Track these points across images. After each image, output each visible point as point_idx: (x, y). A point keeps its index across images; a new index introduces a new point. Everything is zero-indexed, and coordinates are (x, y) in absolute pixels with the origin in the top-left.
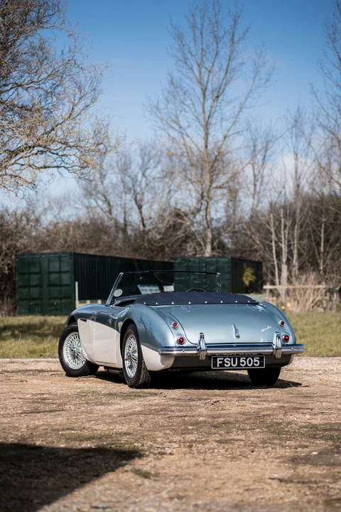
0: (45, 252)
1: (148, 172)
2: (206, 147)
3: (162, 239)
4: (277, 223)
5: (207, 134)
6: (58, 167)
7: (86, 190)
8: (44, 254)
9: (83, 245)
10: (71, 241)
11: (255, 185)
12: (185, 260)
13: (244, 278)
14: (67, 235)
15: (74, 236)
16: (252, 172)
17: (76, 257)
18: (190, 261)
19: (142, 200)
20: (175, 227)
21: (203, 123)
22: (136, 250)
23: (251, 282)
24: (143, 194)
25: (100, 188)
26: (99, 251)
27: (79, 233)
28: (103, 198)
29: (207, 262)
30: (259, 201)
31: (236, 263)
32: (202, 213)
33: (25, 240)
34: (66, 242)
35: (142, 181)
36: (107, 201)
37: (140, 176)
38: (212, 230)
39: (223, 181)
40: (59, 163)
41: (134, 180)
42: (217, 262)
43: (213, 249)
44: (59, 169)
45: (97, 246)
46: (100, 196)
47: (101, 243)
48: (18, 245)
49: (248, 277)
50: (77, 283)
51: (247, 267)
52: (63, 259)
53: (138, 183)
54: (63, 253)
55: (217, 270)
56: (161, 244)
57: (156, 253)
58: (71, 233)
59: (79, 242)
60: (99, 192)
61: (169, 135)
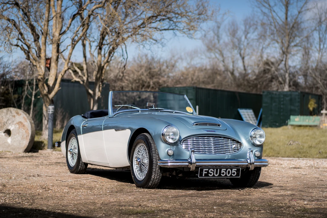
0: (177, 86)
1: (249, 35)
2: (287, 18)
3: (255, 79)
5: (287, 10)
6: (173, 29)
7: (208, 47)
8: (177, 88)
9: (203, 82)
10: (196, 79)
11: (320, 45)
12: (270, 93)
13: (309, 106)
14: (194, 75)
15: (198, 77)
16: (318, 36)
17: (197, 90)
18: (273, 94)
19: (244, 54)
20: (265, 71)
21: (285, 3)
22: (239, 86)
23: (314, 109)
24: (245, 49)
25: (217, 46)
26: (214, 86)
27: (202, 75)
28: (219, 52)
29: (285, 95)
30: (322, 56)
31: (304, 96)
32: (283, 62)
33: (165, 79)
34: (192, 79)
35: (244, 41)
36: (222, 54)
37: (243, 38)
38: (289, 74)
39: (298, 41)
40: (174, 27)
41: (239, 40)
42: (291, 95)
43: (290, 86)
44: (175, 31)
45: (213, 83)
46: (217, 51)
47: (215, 81)
48: (160, 81)
49: (312, 105)
50: (197, 107)
51: (312, 98)
52: (189, 91)
53: (242, 43)
54: (189, 87)
55: (291, 100)
56: (255, 82)
57: (251, 88)
58: (196, 74)
59: (201, 80)
60: (216, 48)
61: (262, 11)
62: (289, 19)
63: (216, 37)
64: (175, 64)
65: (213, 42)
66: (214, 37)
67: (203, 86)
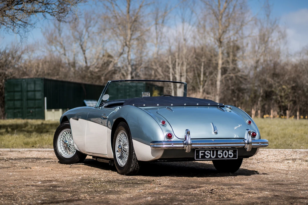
0: (24, 77)
1: (90, 29)
2: (129, 12)
3: (99, 71)
4: (174, 62)
5: (129, 5)
8: (24, 79)
9: (48, 74)
10: (41, 71)
11: (157, 39)
14: (38, 67)
15: (43, 69)
17: (46, 81)
18: (119, 85)
20: (108, 63)
22: (83, 78)
24: (86, 42)
25: (58, 39)
27: (46, 66)
28: (60, 45)
29: (130, 86)
30: (159, 49)
31: (149, 87)
33: (11, 70)
34: (37, 72)
35: (85, 34)
36: (63, 47)
37: (84, 31)
38: (132, 66)
41: (81, 34)
42: (136, 86)
43: (132, 77)
45: (58, 75)
46: (58, 43)
47: (60, 73)
48: (7, 73)
50: (46, 98)
51: (155, 89)
52: (37, 82)
53: (83, 36)
54: (38, 78)
55: (136, 91)
56: (99, 74)
57: (95, 80)
58: (41, 66)
59: (46, 72)
60: (58, 41)
61: (104, 5)
62: (131, 13)
63: (57, 31)
64: (21, 55)
65: (54, 35)
66: (55, 31)
67: (49, 78)
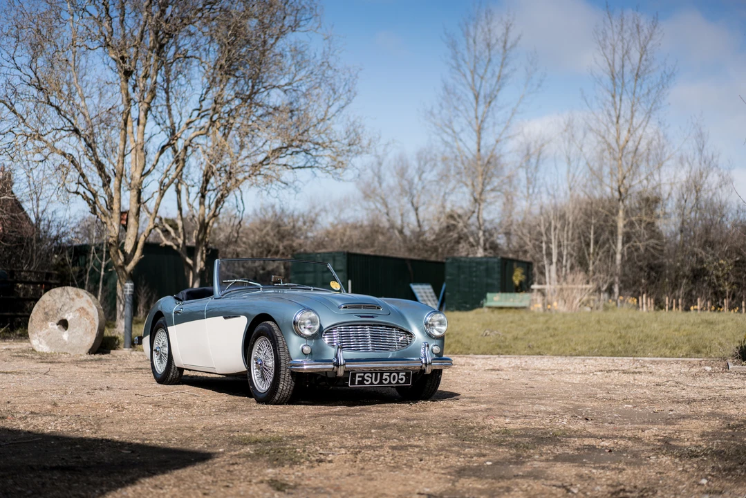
0: (320, 251)
1: (424, 175)
2: (479, 150)
3: (435, 240)
4: (547, 224)
5: (479, 138)
6: (311, 167)
7: (364, 193)
8: (319, 253)
9: (358, 245)
10: (347, 241)
11: (528, 188)
12: (456, 260)
13: (514, 278)
14: (344, 234)
15: (350, 237)
16: (525, 176)
17: (351, 257)
18: (461, 261)
19: (417, 203)
20: (449, 228)
21: (476, 128)
22: (410, 250)
23: (521, 282)
24: (419, 196)
25: (379, 191)
26: (375, 251)
27: (356, 234)
28: (381, 201)
29: (479, 262)
30: (531, 204)
31: (506, 263)
32: (475, 215)
33: (301, 241)
34: (342, 241)
35: (418, 184)
36: (385, 204)
37: (416, 179)
38: (484, 232)
39: (496, 184)
40: (313, 163)
41: (411, 183)
42: (487, 262)
43: (485, 249)
44: (313, 170)
45: (372, 246)
46: (378, 198)
47: (376, 244)
48: (294, 244)
49: (518, 277)
50: (350, 282)
51: (518, 267)
52: (338, 258)
53: (414, 186)
54: (337, 252)
55: (487, 270)
56: (435, 244)
57: (429, 252)
58: (348, 233)
59: (355, 242)
60: (377, 195)
61: (443, 139)
62: (482, 151)
63: (376, 179)
64: (315, 219)
65: (372, 186)
66: (373, 179)
67: (358, 251)
